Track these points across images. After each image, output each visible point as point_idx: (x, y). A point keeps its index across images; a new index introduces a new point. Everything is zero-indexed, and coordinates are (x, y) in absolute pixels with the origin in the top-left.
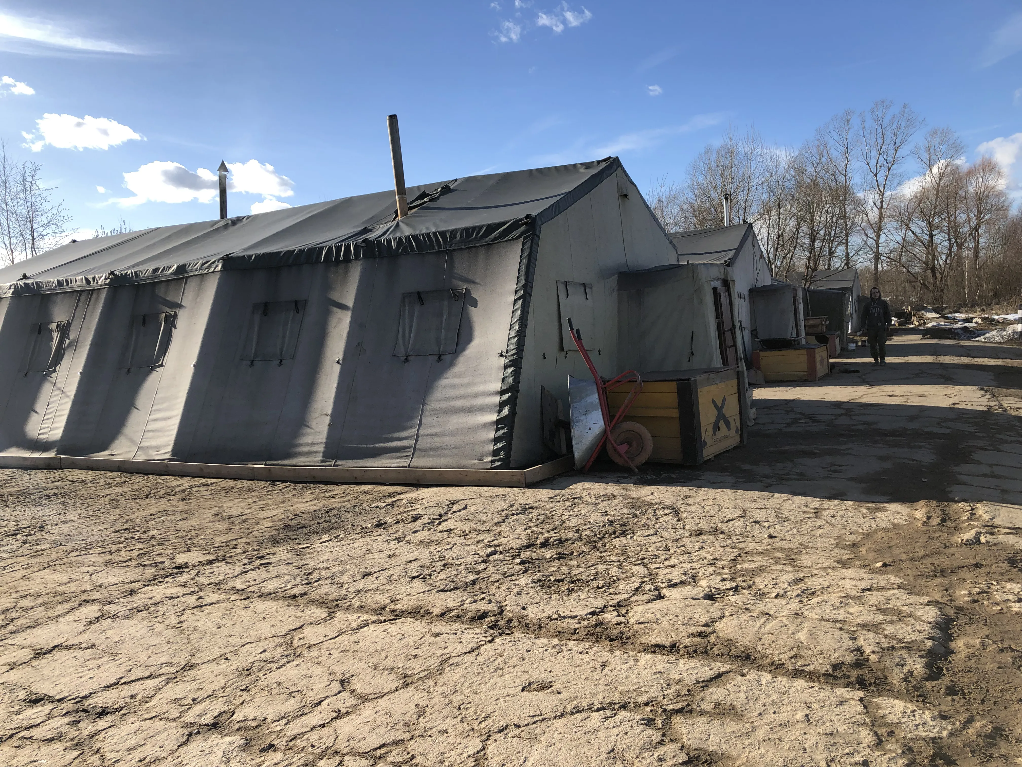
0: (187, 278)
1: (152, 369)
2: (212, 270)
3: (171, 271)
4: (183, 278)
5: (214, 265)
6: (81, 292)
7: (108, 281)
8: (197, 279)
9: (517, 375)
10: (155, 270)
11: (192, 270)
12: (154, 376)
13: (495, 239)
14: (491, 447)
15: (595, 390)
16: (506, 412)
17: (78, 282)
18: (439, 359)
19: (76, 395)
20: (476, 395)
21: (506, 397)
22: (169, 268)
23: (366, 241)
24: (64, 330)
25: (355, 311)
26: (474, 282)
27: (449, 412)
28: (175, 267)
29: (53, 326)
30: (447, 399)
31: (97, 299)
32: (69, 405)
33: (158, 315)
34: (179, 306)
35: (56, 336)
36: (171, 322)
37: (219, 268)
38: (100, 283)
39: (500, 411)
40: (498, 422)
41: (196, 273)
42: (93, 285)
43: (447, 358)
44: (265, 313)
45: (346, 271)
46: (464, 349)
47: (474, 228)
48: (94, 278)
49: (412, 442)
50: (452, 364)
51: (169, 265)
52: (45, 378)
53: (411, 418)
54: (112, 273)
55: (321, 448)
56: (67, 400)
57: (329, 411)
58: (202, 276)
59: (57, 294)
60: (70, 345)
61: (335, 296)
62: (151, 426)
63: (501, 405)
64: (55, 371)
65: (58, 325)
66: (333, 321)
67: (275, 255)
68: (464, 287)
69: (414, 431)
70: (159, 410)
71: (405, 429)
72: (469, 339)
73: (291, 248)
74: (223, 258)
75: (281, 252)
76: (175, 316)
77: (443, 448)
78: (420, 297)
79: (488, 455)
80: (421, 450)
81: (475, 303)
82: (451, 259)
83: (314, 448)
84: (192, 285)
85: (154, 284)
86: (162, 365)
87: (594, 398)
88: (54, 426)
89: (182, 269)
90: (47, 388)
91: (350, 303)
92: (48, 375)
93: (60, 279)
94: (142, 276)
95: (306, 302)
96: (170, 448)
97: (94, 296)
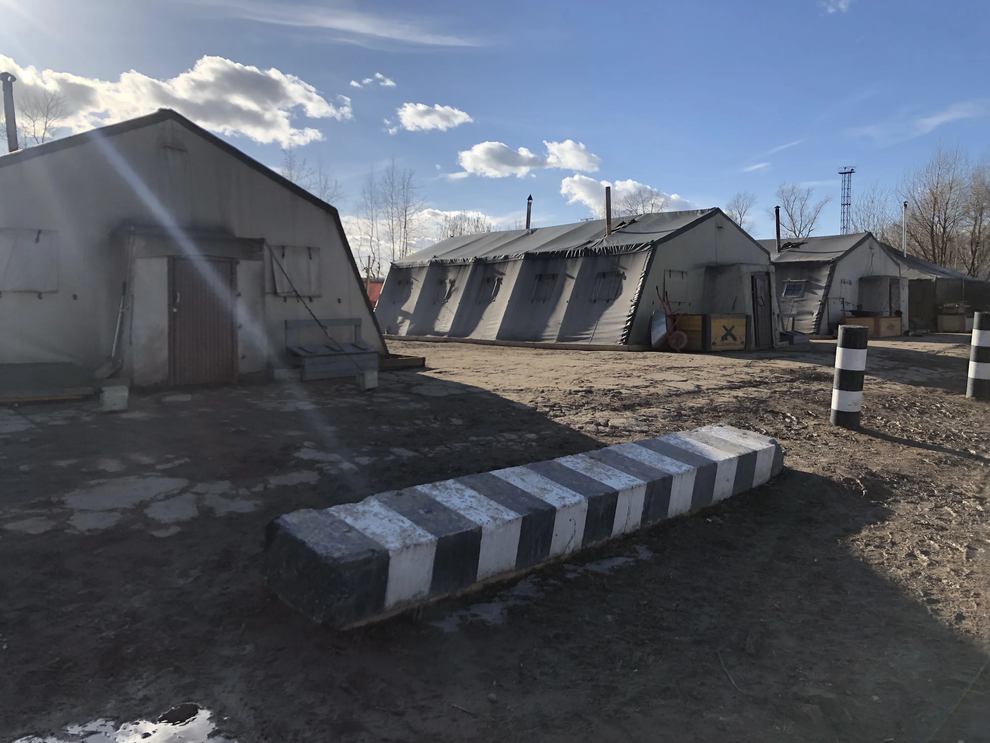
0: (508, 261)
1: (490, 303)
2: (520, 258)
3: (502, 258)
4: (506, 262)
5: (520, 257)
6: (461, 266)
7: (473, 261)
8: (513, 263)
9: (636, 309)
10: (495, 257)
11: (511, 258)
12: (490, 306)
13: (638, 250)
14: (621, 338)
15: (665, 316)
16: (629, 324)
17: (460, 261)
18: (608, 301)
19: (457, 312)
20: (619, 317)
21: (629, 318)
22: (501, 256)
23: (586, 248)
24: (453, 283)
25: (577, 280)
26: (626, 269)
27: (607, 324)
28: (504, 256)
29: (447, 281)
30: (608, 319)
31: (468, 270)
32: (454, 316)
33: (494, 278)
34: (503, 274)
35: (448, 286)
36: (500, 281)
37: (523, 258)
38: (470, 261)
39: (627, 324)
40: (625, 328)
41: (513, 259)
42: (467, 263)
43: (610, 301)
44: (540, 280)
45: (576, 261)
46: (618, 298)
47: (630, 245)
48: (467, 259)
49: (591, 336)
50: (612, 304)
51: (501, 255)
52: (443, 305)
53: (592, 326)
54: (475, 257)
55: (556, 337)
56: (452, 315)
57: (561, 322)
58: (515, 261)
59: (450, 266)
60: (455, 290)
61: (569, 272)
62: (488, 327)
63: (628, 321)
64: (447, 302)
65: (450, 281)
66: (567, 284)
67: (547, 253)
68: (622, 271)
69: (592, 331)
70: (492, 320)
71: (590, 330)
72: (621, 294)
73: (554, 250)
74: (525, 253)
75: (549, 252)
76: (502, 279)
77: (603, 338)
78: (604, 275)
79: (619, 341)
80: (594, 339)
81: (625, 279)
82: (619, 258)
83: (553, 337)
84: (510, 265)
85: (494, 264)
86: (494, 301)
87: (664, 319)
88: (447, 326)
89: (506, 257)
90: (443, 310)
91: (575, 275)
92: (444, 303)
93: (452, 259)
94: (488, 259)
95: (557, 275)
96: (495, 336)
97: (467, 267)
